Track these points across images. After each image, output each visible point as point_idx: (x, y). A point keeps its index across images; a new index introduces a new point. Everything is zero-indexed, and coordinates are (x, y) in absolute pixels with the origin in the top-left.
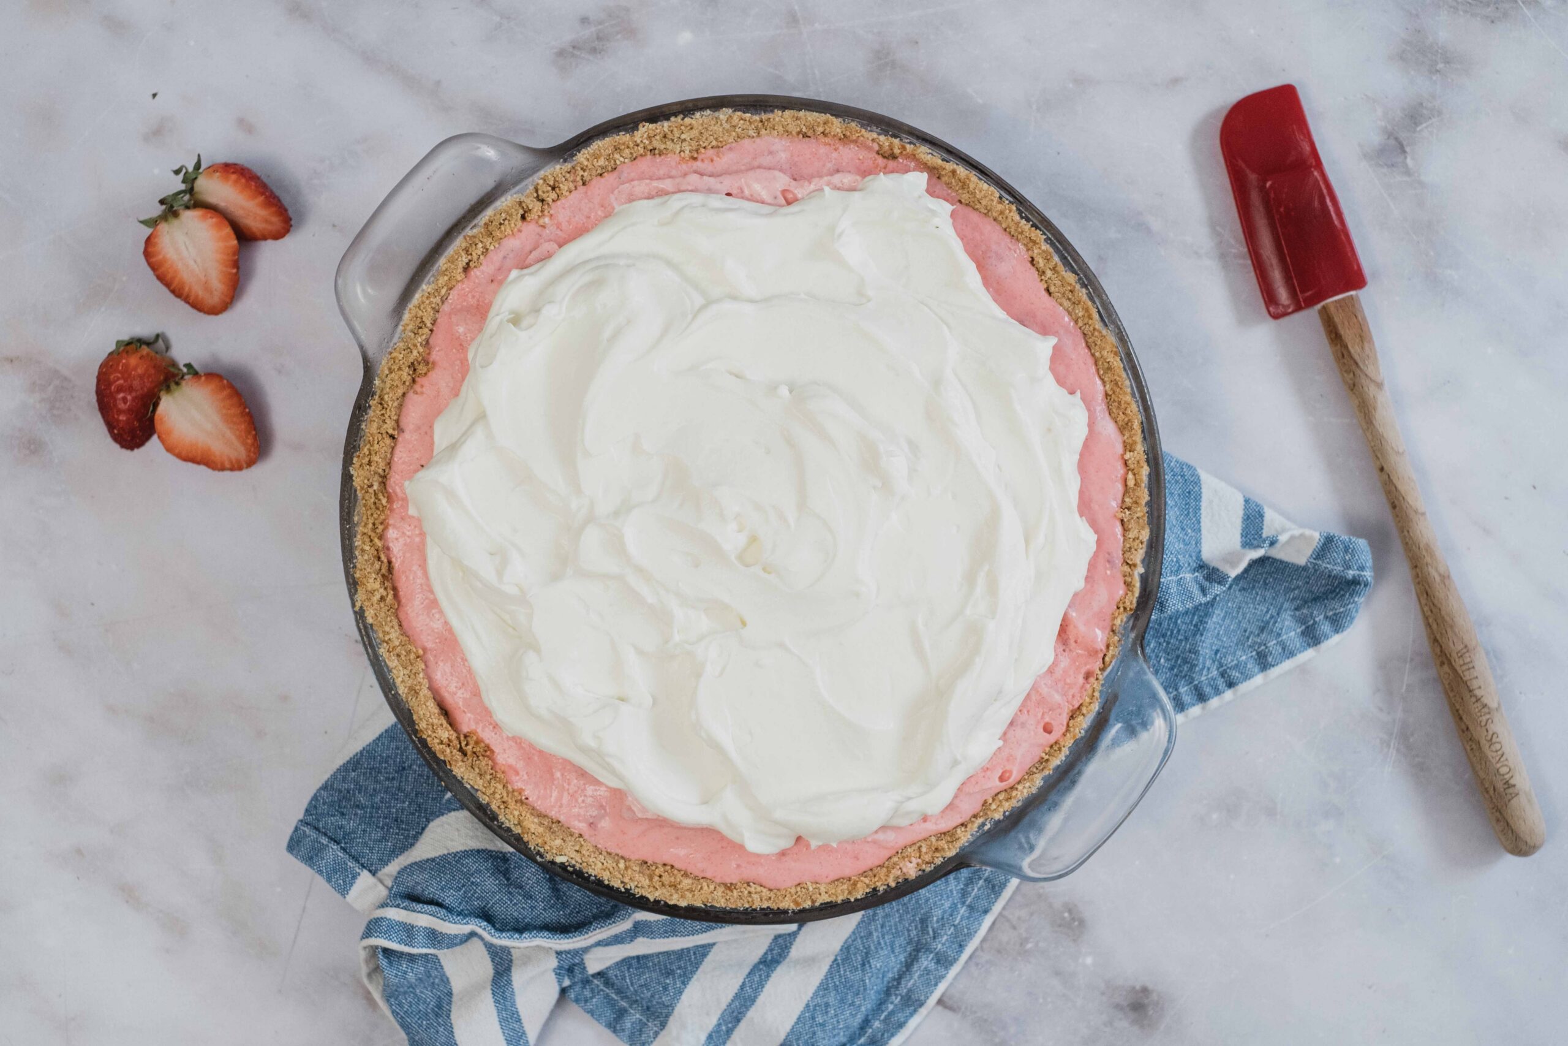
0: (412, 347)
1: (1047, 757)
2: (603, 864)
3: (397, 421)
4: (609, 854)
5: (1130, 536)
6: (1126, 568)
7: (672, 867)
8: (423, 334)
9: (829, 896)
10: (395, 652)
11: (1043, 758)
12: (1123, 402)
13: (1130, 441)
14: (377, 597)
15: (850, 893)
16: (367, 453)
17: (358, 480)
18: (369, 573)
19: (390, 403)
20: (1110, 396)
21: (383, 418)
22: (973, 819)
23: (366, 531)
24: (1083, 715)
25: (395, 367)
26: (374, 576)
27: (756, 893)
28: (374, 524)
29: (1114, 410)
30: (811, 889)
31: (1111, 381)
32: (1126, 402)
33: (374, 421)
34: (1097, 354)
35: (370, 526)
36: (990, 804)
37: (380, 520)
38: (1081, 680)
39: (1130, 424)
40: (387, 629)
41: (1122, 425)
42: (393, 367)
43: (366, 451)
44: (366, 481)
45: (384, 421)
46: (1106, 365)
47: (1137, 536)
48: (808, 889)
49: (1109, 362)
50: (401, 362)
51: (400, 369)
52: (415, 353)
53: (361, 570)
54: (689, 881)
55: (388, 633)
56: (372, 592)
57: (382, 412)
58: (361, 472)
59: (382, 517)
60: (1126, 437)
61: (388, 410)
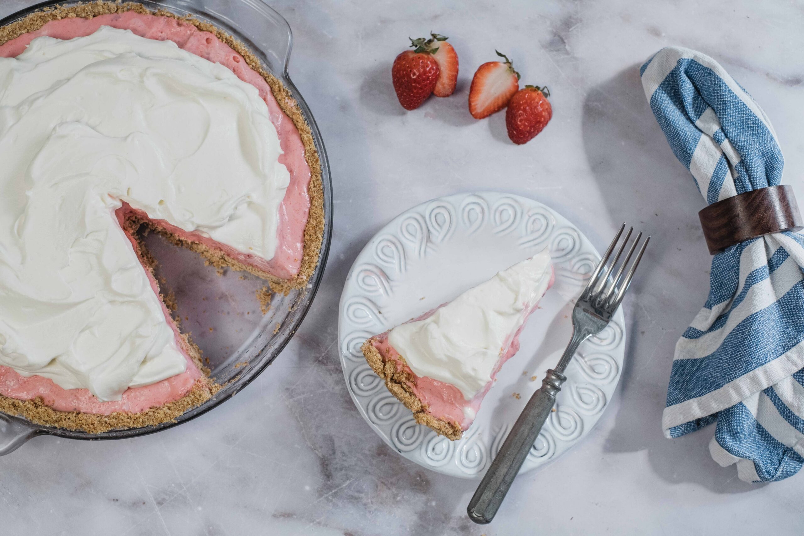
0: (26, 408)
1: (224, 40)
2: (307, 268)
3: (69, 412)
4: (302, 266)
5: (102, 10)
6: (119, 11)
7: (305, 231)
8: (19, 403)
9: (311, 144)
10: (198, 397)
11: (226, 42)
12: (30, 23)
13: (51, 16)
14: (168, 411)
15: (308, 133)
16: (87, 426)
17: (103, 429)
18: (155, 417)
19: (58, 416)
20: (28, 30)
21: (67, 420)
22: (262, 74)
23: (132, 422)
24: (200, 24)
25: (37, 416)
26: (156, 414)
27: (314, 184)
28: (128, 418)
29: (36, 27)
30: (309, 154)
31: (20, 30)
32: (30, 21)
33: (69, 424)
34: (6, 39)
35: (129, 420)
36: (253, 66)
37: (126, 415)
38: (182, 28)
39: (42, 18)
40: (185, 403)
41: (44, 22)
42: (38, 417)
43: (86, 427)
44: (103, 425)
45: (69, 419)
46: (11, 33)
47: (101, 7)
48: (309, 156)
49: (9, 32)
50: (34, 413)
51: (38, 413)
52: (29, 406)
53: (154, 422)
54: (311, 221)
55: (188, 402)
56: (166, 414)
57: (63, 420)
58: (98, 428)
59: (123, 414)
60: (50, 19)
61: (62, 417)
